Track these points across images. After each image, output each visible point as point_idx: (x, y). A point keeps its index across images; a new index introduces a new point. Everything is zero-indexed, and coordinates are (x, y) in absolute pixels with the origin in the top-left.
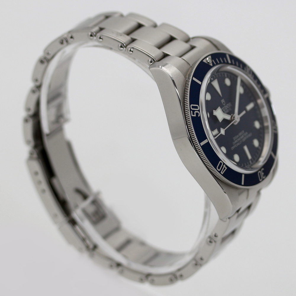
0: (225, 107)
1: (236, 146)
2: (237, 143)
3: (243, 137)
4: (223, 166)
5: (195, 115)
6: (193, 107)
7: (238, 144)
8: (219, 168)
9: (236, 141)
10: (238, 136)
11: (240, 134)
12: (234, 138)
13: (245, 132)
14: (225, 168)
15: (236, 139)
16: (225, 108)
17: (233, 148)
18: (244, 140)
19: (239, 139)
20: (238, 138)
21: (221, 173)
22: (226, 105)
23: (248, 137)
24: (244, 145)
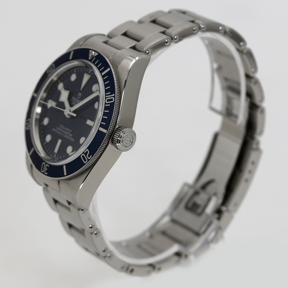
2: (59, 131)
3: (67, 133)
7: (59, 133)
9: (60, 129)
10: (64, 128)
11: (67, 129)
12: (61, 126)
13: (71, 133)
15: (61, 128)
16: (76, 100)
17: (54, 130)
18: (66, 136)
19: (63, 131)
20: (63, 129)
23: (70, 138)
24: (61, 139)
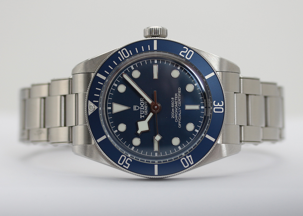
0: (141, 109)
1: (180, 120)
3: (176, 102)
4: (187, 159)
5: (129, 165)
6: (121, 162)
8: (186, 165)
13: (174, 96)
14: (190, 158)
21: (191, 164)
22: (140, 106)
24: (184, 107)
